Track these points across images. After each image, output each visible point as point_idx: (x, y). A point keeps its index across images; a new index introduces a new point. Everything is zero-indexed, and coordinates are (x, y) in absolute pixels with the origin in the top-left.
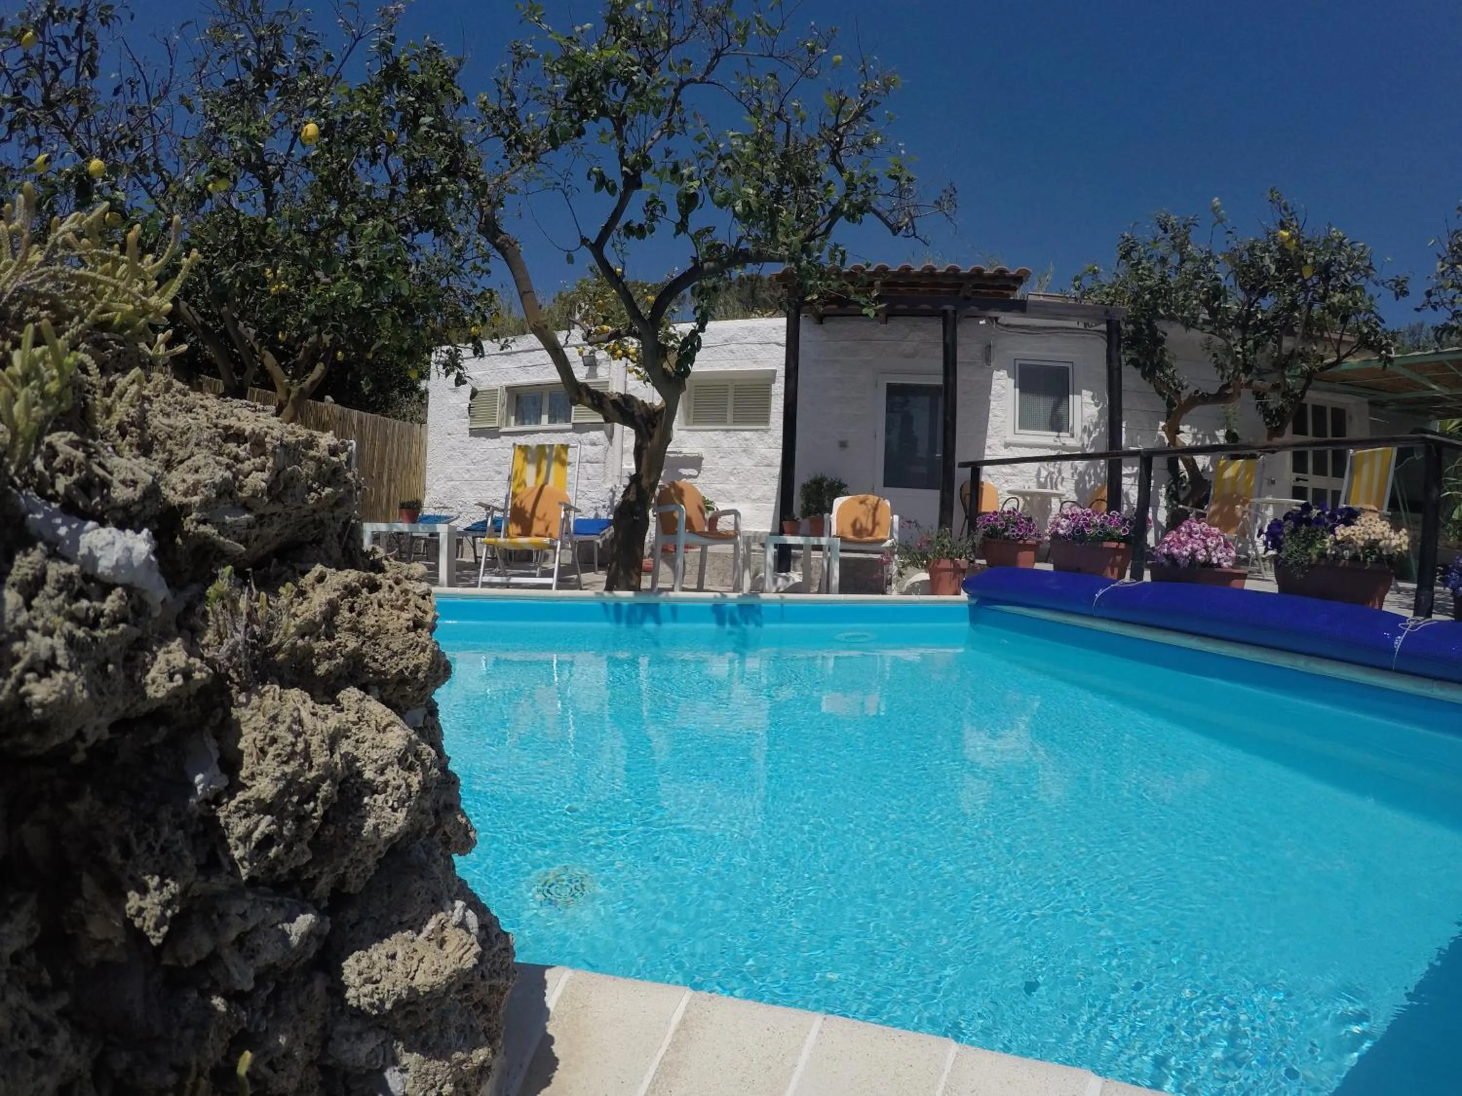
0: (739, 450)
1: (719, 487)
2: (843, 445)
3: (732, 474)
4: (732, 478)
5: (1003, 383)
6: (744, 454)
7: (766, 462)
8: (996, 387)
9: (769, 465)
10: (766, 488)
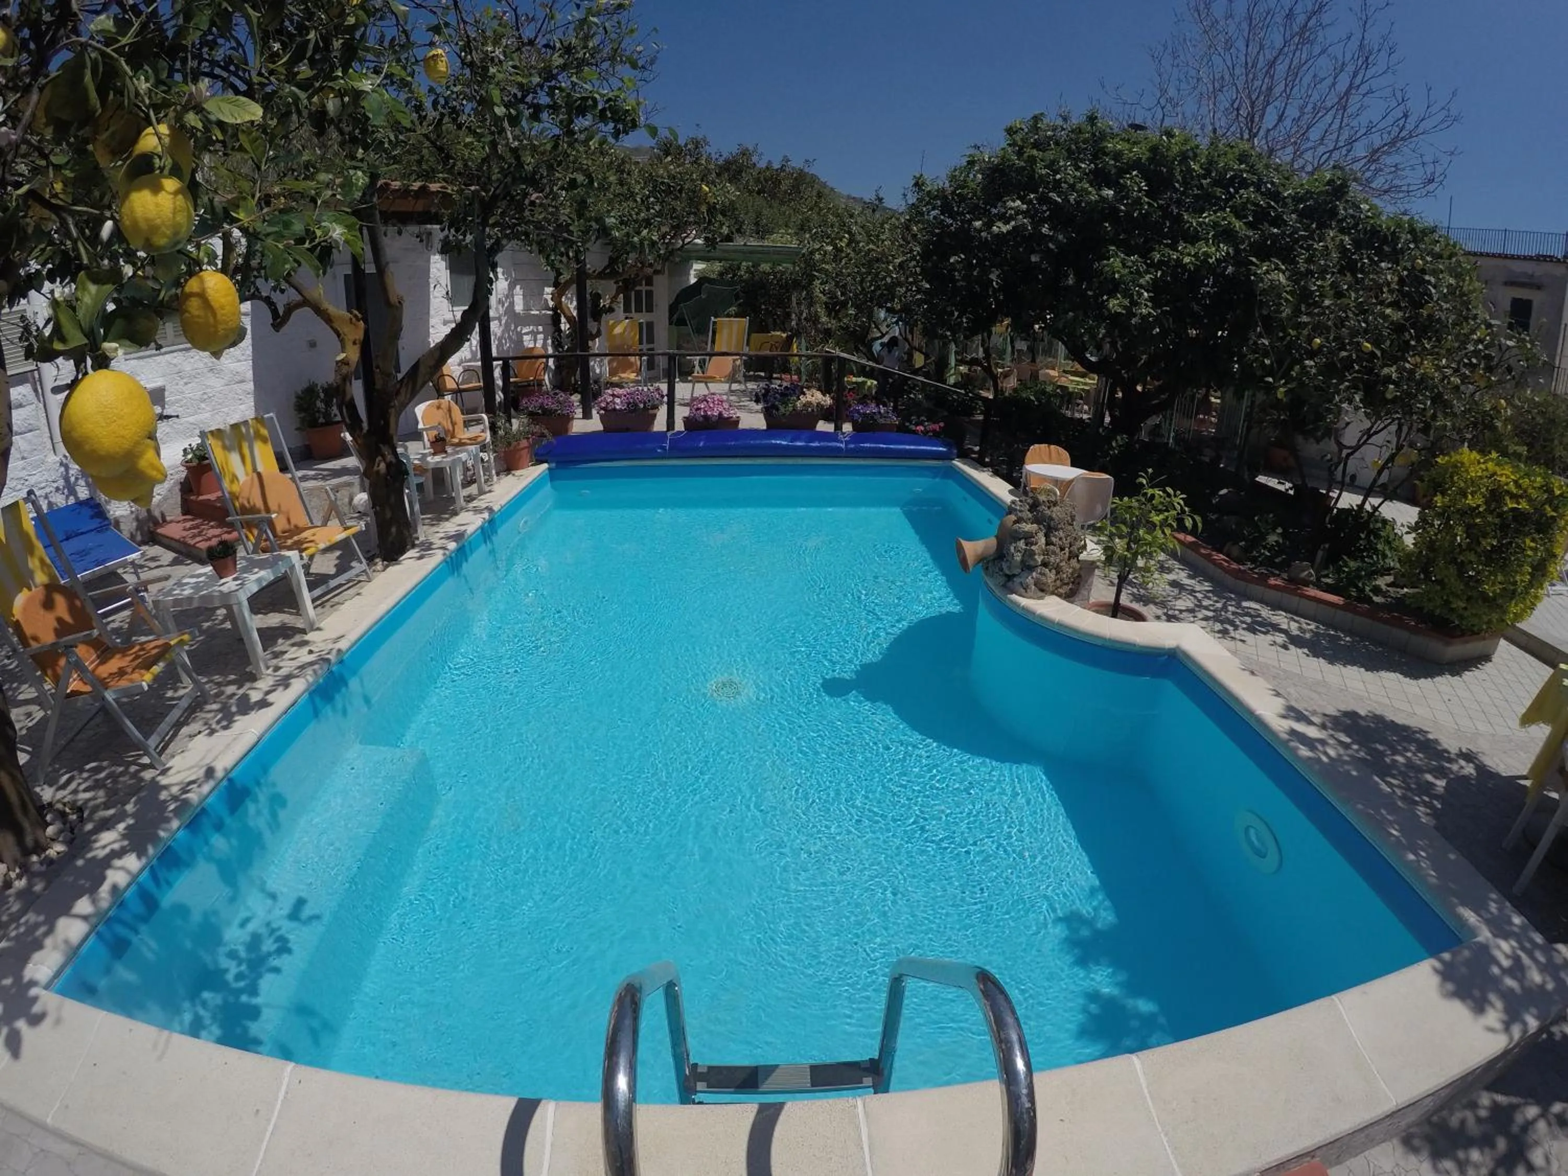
0: (205, 370)
1: (191, 419)
2: (313, 345)
3: (204, 401)
4: (203, 405)
5: (438, 265)
6: (210, 375)
7: (239, 378)
8: (433, 271)
9: (242, 382)
10: (242, 407)
